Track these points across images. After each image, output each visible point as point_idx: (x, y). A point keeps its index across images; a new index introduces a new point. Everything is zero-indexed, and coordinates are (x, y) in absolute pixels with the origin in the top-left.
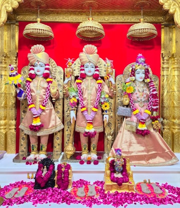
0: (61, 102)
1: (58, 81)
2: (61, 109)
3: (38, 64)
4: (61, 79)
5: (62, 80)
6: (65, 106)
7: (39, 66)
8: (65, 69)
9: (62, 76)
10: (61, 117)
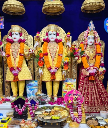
0: (32, 62)
1: (29, 46)
2: (33, 67)
3: (15, 33)
4: (32, 44)
5: (32, 46)
6: (35, 65)
7: (15, 34)
8: (34, 37)
9: (32, 42)
10: (33, 73)
